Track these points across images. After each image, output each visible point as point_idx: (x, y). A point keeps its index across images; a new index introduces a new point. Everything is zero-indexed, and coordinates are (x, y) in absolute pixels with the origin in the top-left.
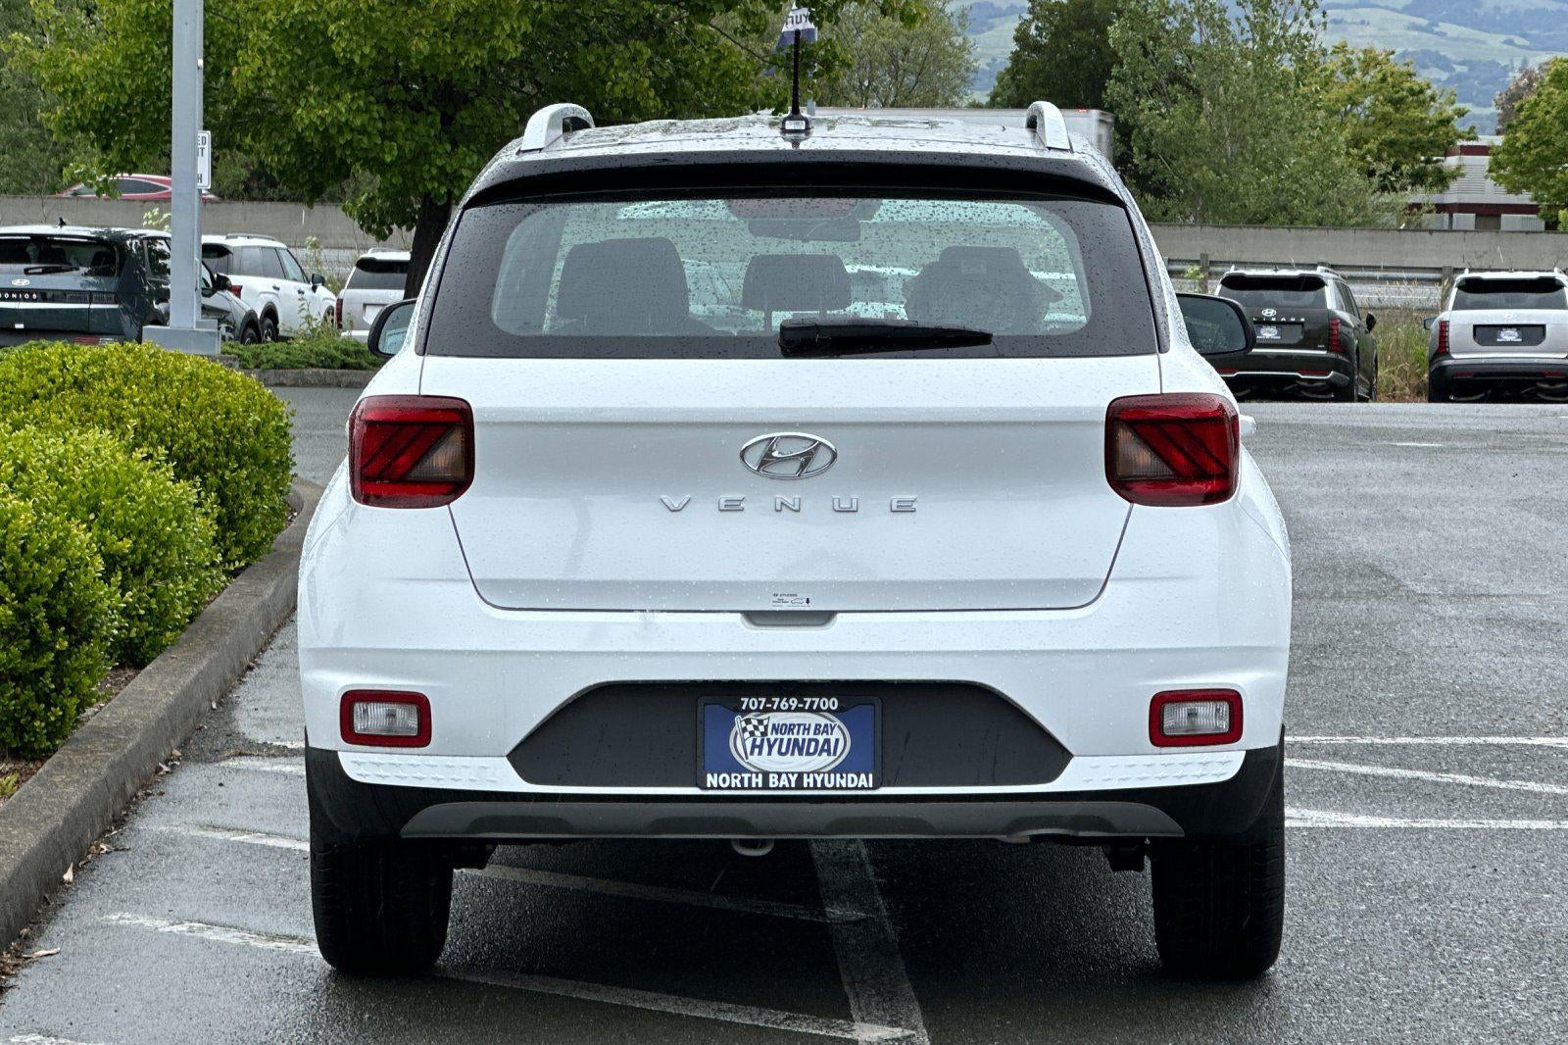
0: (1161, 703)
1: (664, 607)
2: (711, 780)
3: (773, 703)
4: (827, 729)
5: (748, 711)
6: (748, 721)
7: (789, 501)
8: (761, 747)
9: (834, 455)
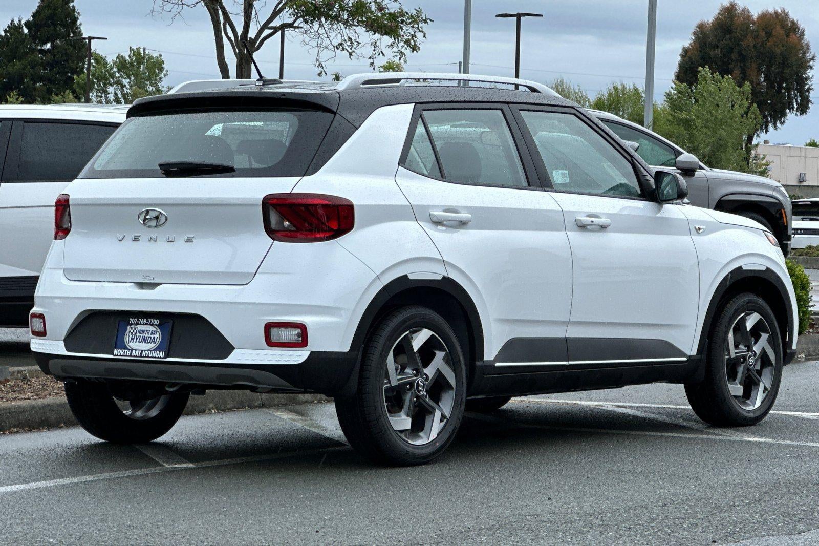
0: (269, 327)
1: (112, 280)
2: (116, 352)
3: (139, 321)
4: (154, 333)
5: (132, 324)
6: (131, 328)
7: (154, 237)
8: (133, 339)
9: (166, 219)
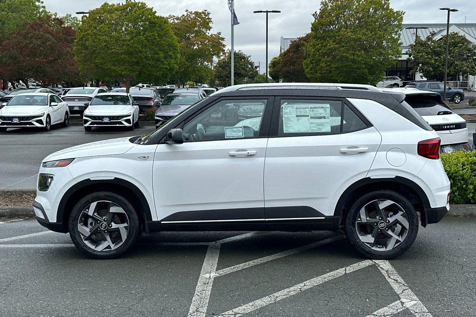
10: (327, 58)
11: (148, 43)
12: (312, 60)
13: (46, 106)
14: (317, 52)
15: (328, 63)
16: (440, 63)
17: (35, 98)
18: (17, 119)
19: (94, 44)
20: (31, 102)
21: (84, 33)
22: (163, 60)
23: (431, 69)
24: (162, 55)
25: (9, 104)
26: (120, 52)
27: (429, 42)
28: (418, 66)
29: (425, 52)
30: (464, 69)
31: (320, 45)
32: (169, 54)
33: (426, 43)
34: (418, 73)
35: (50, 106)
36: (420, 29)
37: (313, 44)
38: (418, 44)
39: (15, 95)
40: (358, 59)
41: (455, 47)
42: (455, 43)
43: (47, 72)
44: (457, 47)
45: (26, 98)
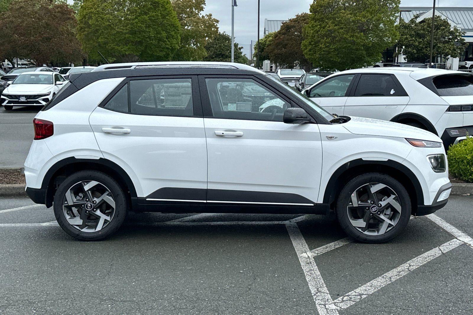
10: (326, 39)
11: (151, 23)
12: (311, 42)
13: (52, 85)
14: (316, 33)
15: (327, 44)
16: (423, 45)
17: (40, 76)
18: (24, 98)
19: (97, 23)
20: (36, 81)
21: (87, 11)
22: (165, 39)
23: (415, 51)
24: (164, 34)
25: (14, 83)
26: (125, 31)
27: (413, 25)
28: (402, 48)
29: (409, 34)
30: (447, 51)
31: (319, 27)
32: (171, 34)
33: (410, 26)
34: (402, 55)
35: (55, 85)
36: (404, 12)
37: (312, 26)
38: (402, 26)
39: (20, 74)
40: (357, 41)
41: (437, 30)
42: (438, 26)
43: (42, 50)
44: (439, 29)
45: (31, 77)
